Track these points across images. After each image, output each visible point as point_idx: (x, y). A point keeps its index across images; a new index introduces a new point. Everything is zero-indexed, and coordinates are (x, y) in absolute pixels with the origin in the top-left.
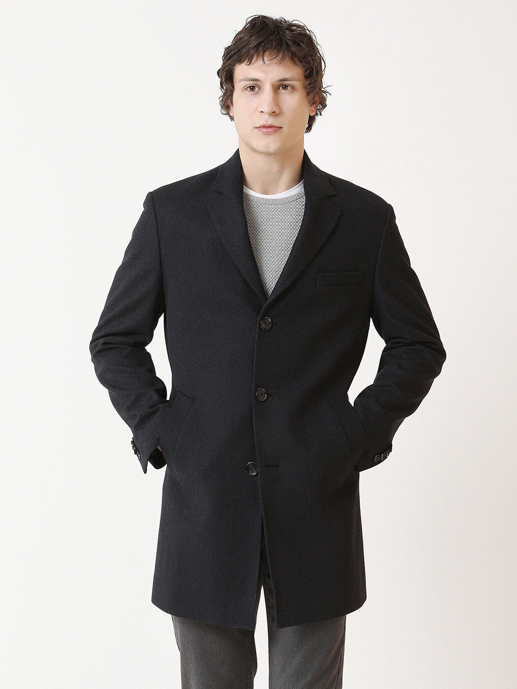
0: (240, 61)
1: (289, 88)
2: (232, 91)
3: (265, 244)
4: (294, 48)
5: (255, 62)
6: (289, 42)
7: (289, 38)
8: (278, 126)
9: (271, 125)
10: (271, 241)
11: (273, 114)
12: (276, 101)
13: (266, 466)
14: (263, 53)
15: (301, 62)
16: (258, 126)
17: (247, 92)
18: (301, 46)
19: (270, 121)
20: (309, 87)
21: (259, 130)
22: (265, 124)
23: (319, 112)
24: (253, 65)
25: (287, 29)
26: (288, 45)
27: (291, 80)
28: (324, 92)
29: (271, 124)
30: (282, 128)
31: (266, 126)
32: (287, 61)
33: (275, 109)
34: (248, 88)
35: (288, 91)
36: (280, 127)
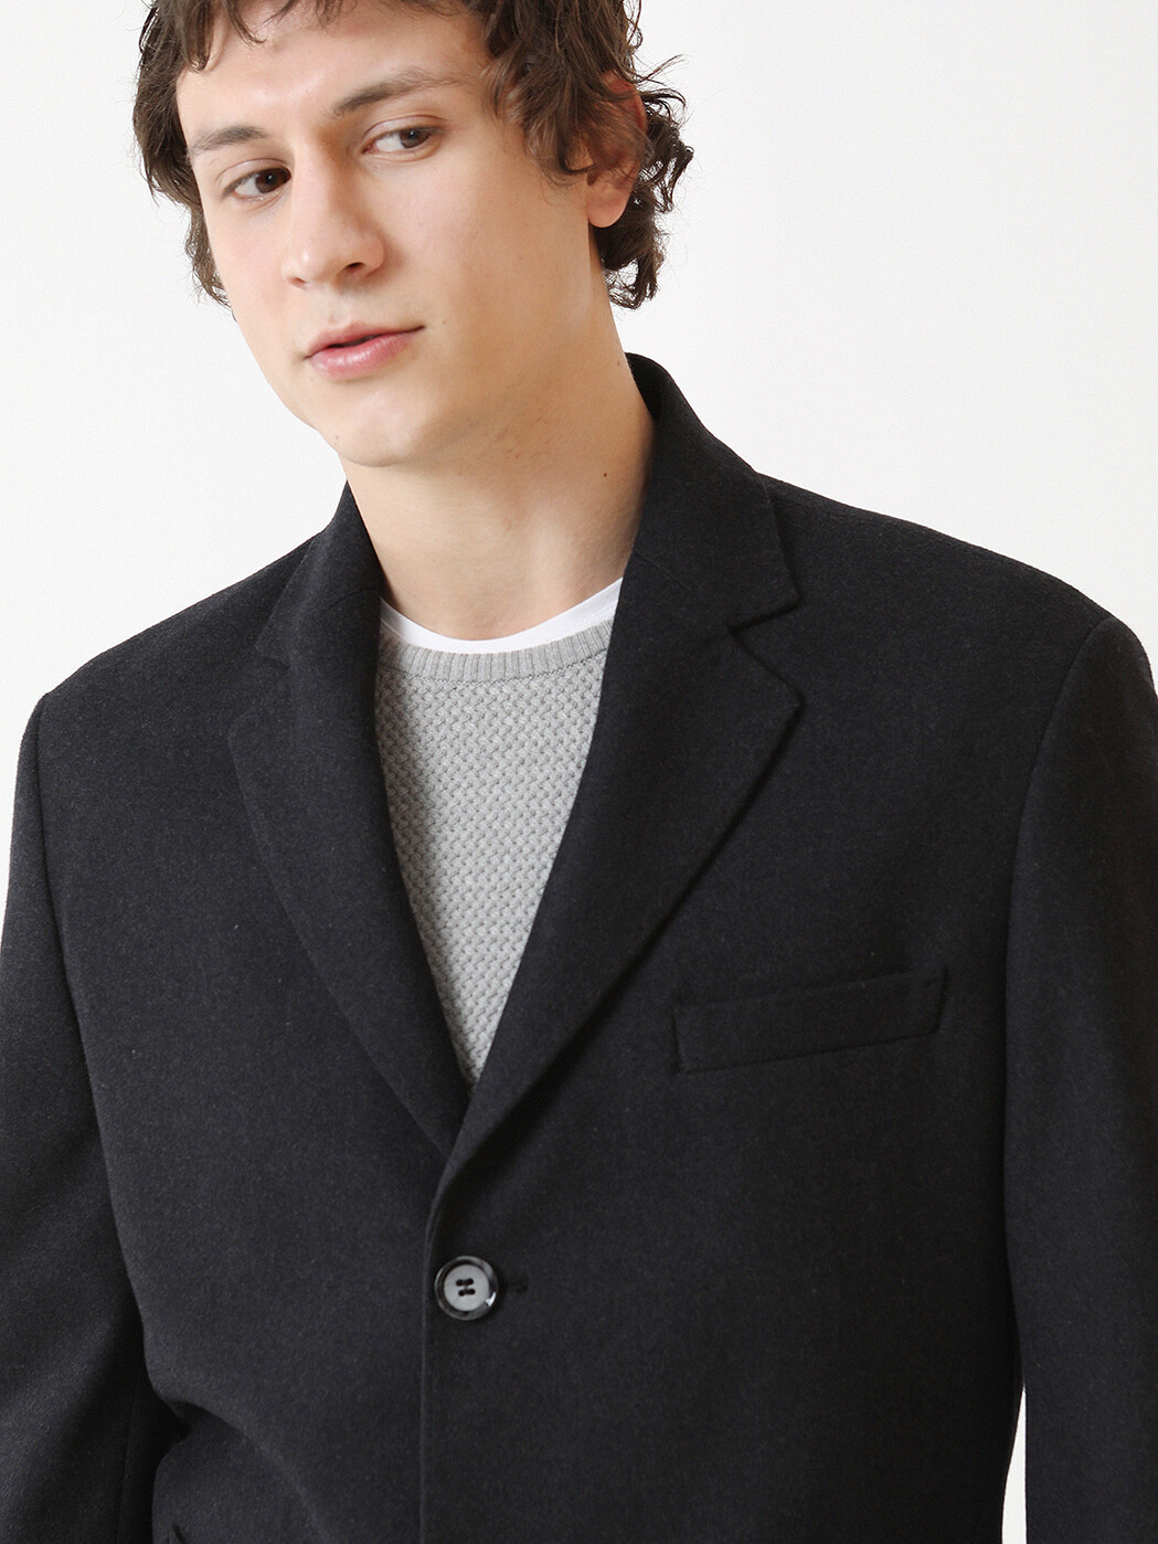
3: (469, 881)
8: (396, 326)
9: (360, 331)
10: (495, 860)
11: (352, 275)
12: (349, 206)
17: (238, 202)
19: (350, 312)
21: (316, 366)
29: (355, 328)
30: (420, 328)
31: (333, 339)
33: (349, 247)
34: (239, 182)
35: (420, 150)
36: (409, 324)
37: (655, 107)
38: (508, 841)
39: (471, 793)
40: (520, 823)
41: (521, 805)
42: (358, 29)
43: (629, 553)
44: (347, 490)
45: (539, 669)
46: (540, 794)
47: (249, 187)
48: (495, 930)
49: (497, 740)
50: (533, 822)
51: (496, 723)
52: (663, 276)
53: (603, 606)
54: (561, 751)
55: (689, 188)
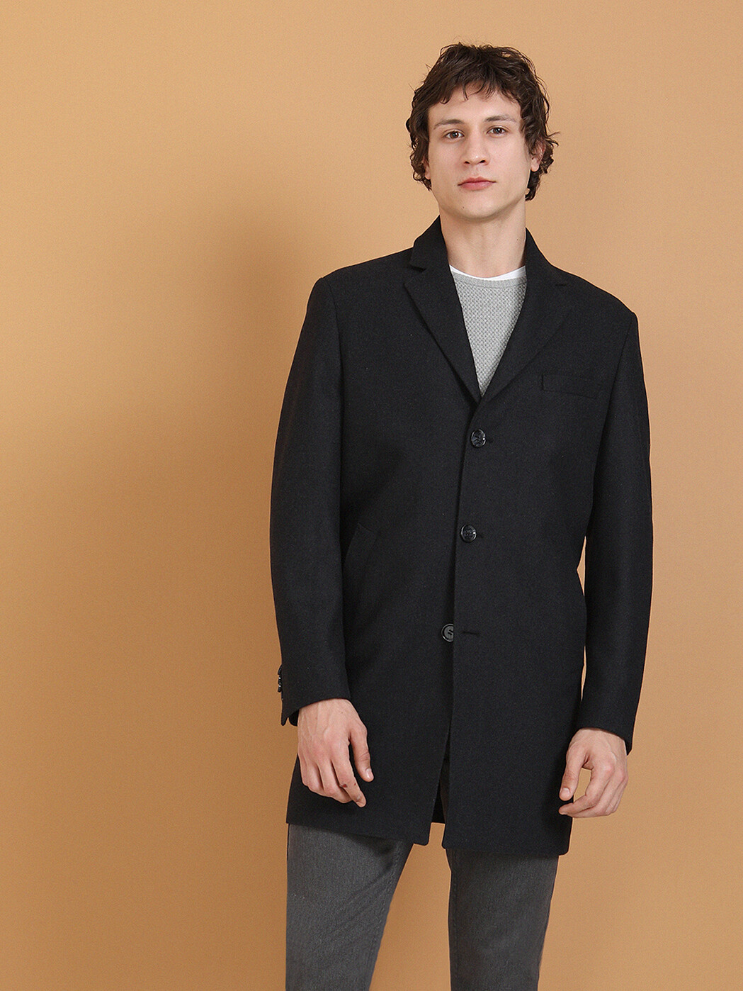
0: (435, 101)
1: (503, 131)
2: (427, 143)
5: (454, 97)
8: (490, 180)
11: (482, 164)
12: (484, 146)
13: (464, 632)
14: (465, 84)
16: (461, 182)
17: (447, 141)
22: (471, 178)
23: (543, 169)
24: (453, 103)
27: (504, 120)
30: (495, 182)
31: (473, 180)
33: (484, 157)
35: (501, 135)
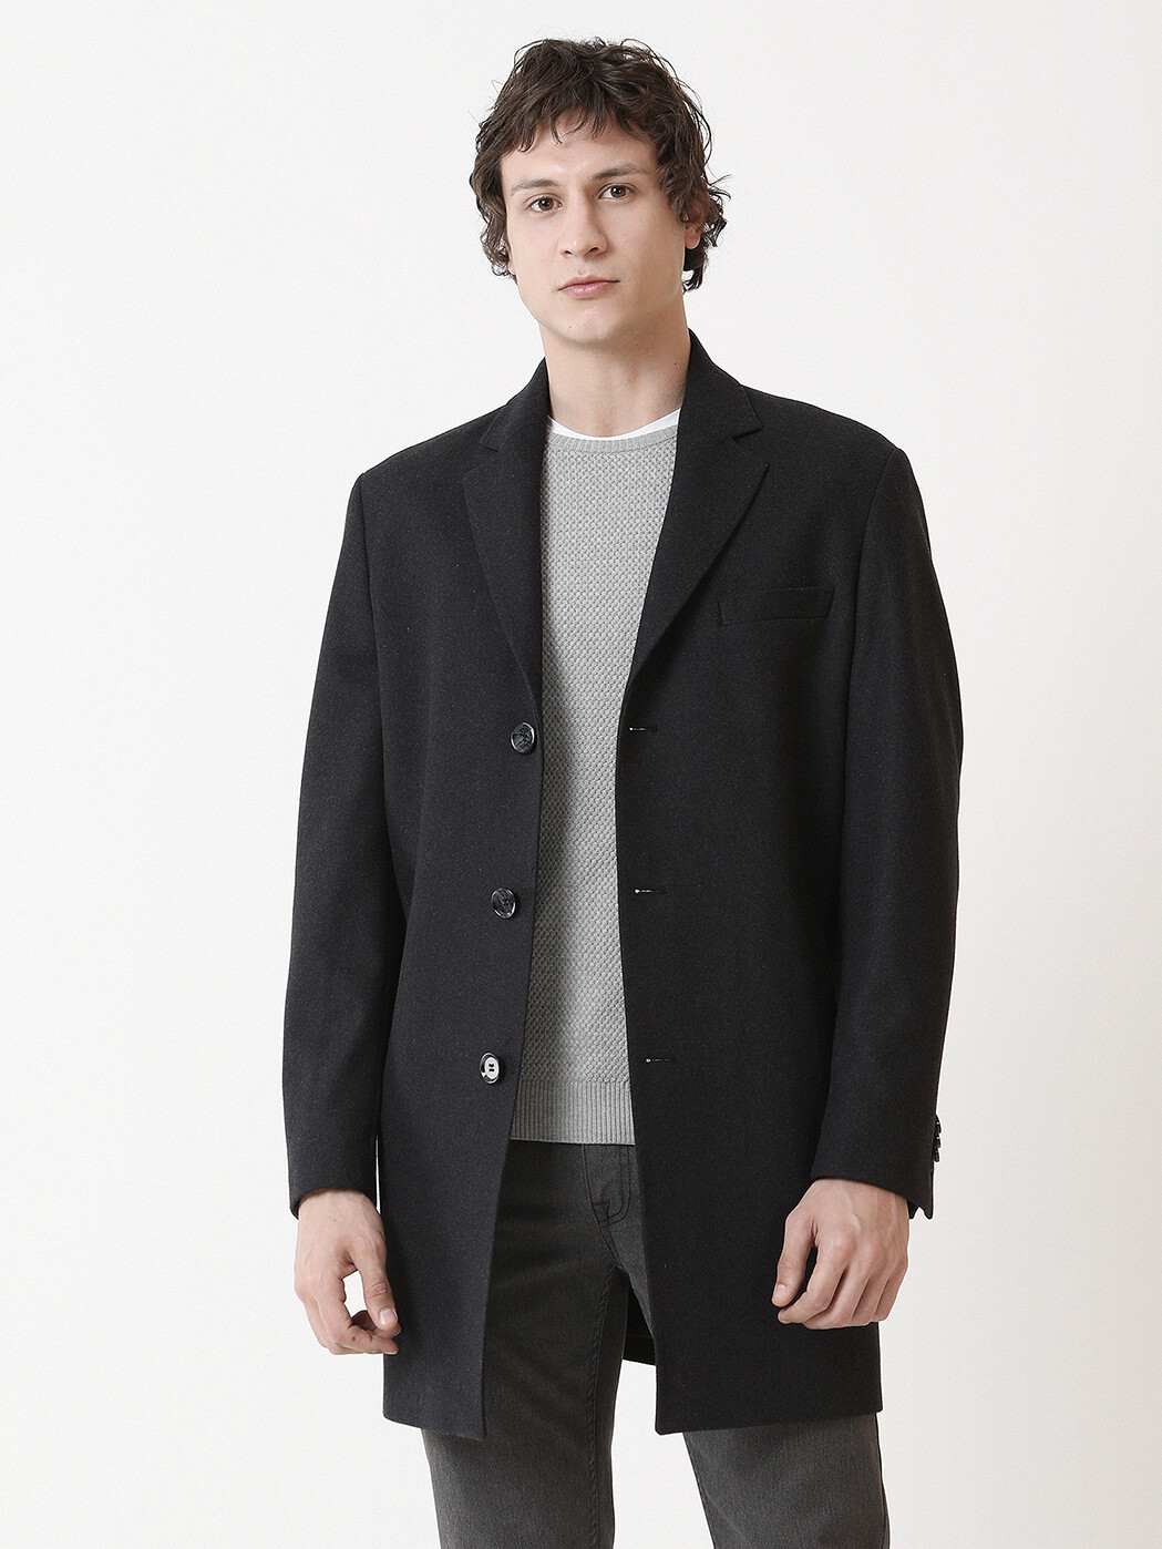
3: (599, 540)
4: (623, 100)
5: (538, 141)
6: (613, 89)
7: (612, 79)
8: (608, 279)
9: (593, 279)
10: (612, 530)
11: (593, 253)
12: (594, 221)
14: (554, 121)
15: (642, 128)
16: (562, 284)
17: (531, 214)
18: (638, 92)
19: (589, 270)
20: (670, 182)
21: (567, 293)
22: (577, 279)
23: (709, 239)
24: (537, 151)
25: (607, 60)
26: (607, 94)
28: (714, 193)
29: (589, 277)
30: (618, 281)
31: (580, 281)
32: (610, 130)
33: (595, 241)
34: (532, 203)
35: (625, 199)
36: (613, 279)
37: (715, 198)
38: (619, 522)
39: (600, 501)
40: (625, 514)
41: (626, 506)
42: (606, 142)
43: (682, 399)
44: (544, 362)
45: (636, 446)
46: (635, 501)
47: (536, 206)
48: (611, 561)
49: (614, 478)
50: (632, 514)
51: (613, 471)
52: (706, 274)
53: (672, 420)
54: (646, 483)
55: (723, 237)
